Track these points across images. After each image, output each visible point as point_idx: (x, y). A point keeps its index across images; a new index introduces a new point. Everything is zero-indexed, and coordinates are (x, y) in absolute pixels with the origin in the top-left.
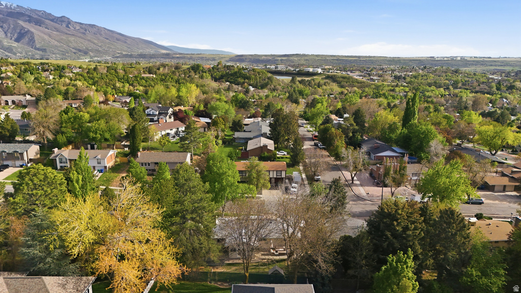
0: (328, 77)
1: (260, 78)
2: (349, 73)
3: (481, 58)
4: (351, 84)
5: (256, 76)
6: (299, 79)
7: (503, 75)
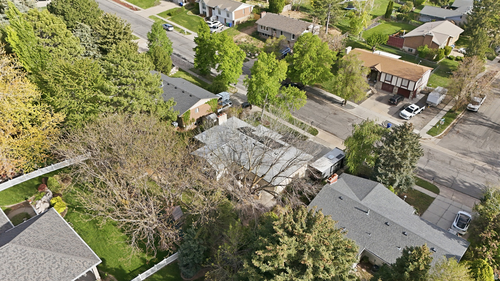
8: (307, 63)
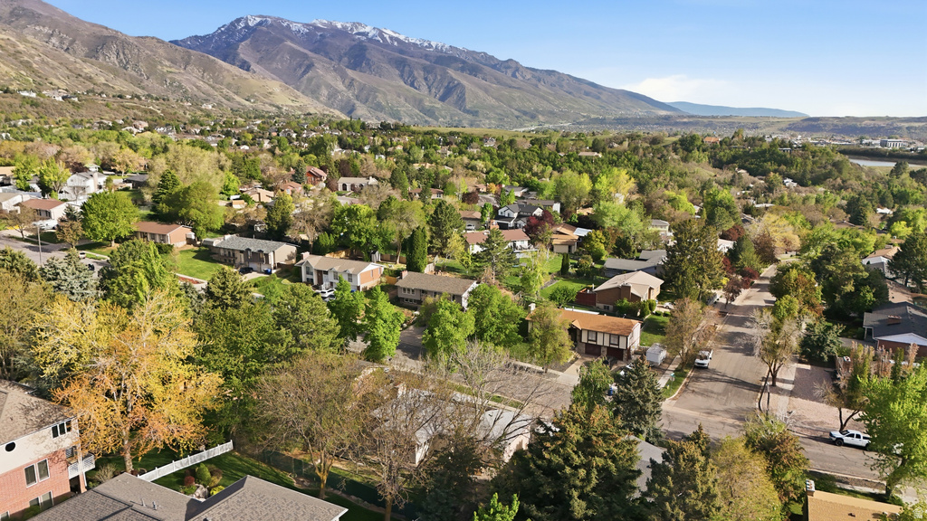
1: (814, 163)
5: (806, 158)
8: (490, 320)
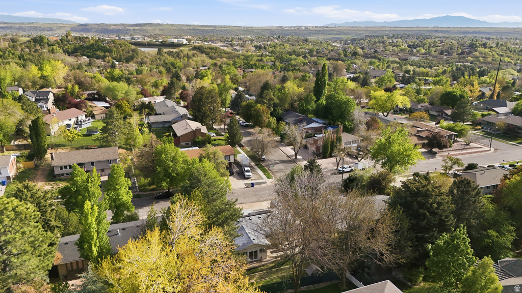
0: (195, 48)
1: (123, 50)
2: (210, 43)
3: (321, 27)
4: (219, 55)
5: (118, 48)
6: (165, 50)
7: (343, 42)
